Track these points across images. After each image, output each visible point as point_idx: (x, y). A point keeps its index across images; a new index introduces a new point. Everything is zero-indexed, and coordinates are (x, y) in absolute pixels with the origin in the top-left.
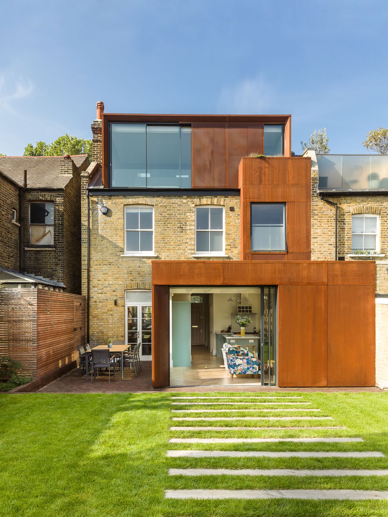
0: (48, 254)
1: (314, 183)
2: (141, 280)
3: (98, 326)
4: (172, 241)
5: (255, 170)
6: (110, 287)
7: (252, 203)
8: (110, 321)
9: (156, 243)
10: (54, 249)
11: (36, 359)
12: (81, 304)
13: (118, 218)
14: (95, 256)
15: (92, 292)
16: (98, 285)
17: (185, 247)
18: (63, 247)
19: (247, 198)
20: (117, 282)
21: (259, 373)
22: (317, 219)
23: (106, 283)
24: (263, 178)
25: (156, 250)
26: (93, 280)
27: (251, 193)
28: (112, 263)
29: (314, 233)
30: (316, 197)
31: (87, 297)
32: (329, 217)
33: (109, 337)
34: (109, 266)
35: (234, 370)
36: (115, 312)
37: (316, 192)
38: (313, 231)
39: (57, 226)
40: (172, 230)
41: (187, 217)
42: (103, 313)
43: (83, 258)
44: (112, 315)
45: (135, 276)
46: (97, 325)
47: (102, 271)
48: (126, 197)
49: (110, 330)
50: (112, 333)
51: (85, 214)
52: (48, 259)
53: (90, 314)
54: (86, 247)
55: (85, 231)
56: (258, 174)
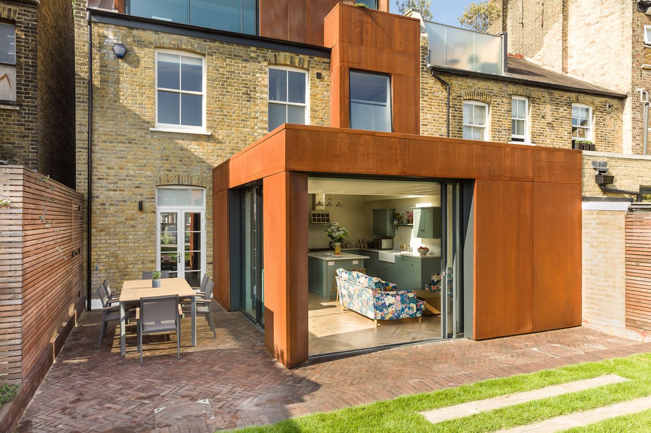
0: (5, 117)
1: (423, 53)
2: (184, 171)
3: (108, 245)
4: (234, 113)
5: (354, 23)
6: (129, 180)
7: (351, 69)
8: (130, 237)
9: (209, 113)
10: (18, 108)
11: (19, 336)
12: (79, 208)
13: (145, 67)
14: (101, 126)
15: (97, 188)
16: (108, 175)
17: (254, 124)
18: (36, 106)
19: (345, 61)
20: (142, 172)
21: (417, 316)
22: (427, 101)
23: (124, 173)
24: (365, 36)
25: (209, 125)
26: (98, 166)
27: (349, 54)
28: (133, 140)
29: (424, 119)
30: (426, 72)
31: (86, 196)
32: (440, 100)
33: (129, 264)
34: (128, 145)
35: (382, 313)
36: (140, 222)
37: (425, 65)
38: (423, 116)
39: (24, 67)
40: (235, 96)
41: (257, 79)
42: (118, 223)
43: (78, 128)
44: (133, 227)
45: (175, 164)
46: (107, 243)
47: (116, 153)
48: (159, 34)
49: (130, 252)
50: (134, 257)
51: (83, 53)
52: (4, 125)
53: (93, 225)
54: (84, 110)
55: (83, 81)
56: (358, 30)
